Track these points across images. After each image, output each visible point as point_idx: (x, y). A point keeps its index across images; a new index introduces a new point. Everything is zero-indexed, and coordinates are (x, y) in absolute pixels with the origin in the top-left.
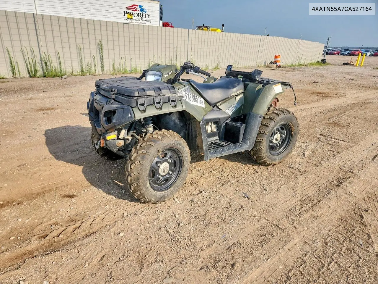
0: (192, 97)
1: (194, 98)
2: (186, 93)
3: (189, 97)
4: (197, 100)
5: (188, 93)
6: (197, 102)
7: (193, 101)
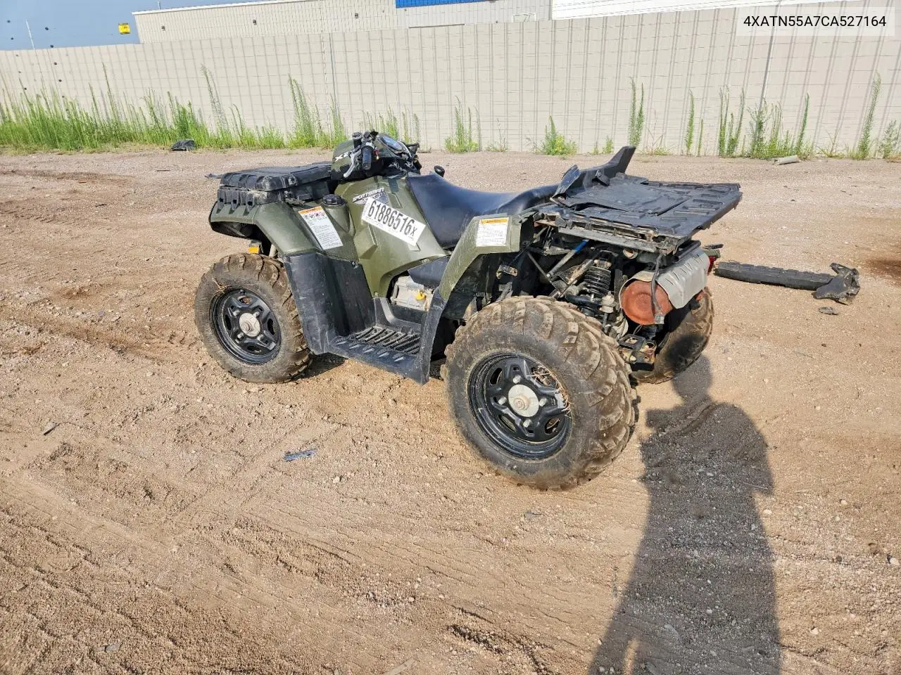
0: (385, 214)
1: (389, 216)
2: (375, 202)
3: (380, 211)
4: (396, 222)
5: (378, 203)
6: (395, 228)
7: (384, 223)
